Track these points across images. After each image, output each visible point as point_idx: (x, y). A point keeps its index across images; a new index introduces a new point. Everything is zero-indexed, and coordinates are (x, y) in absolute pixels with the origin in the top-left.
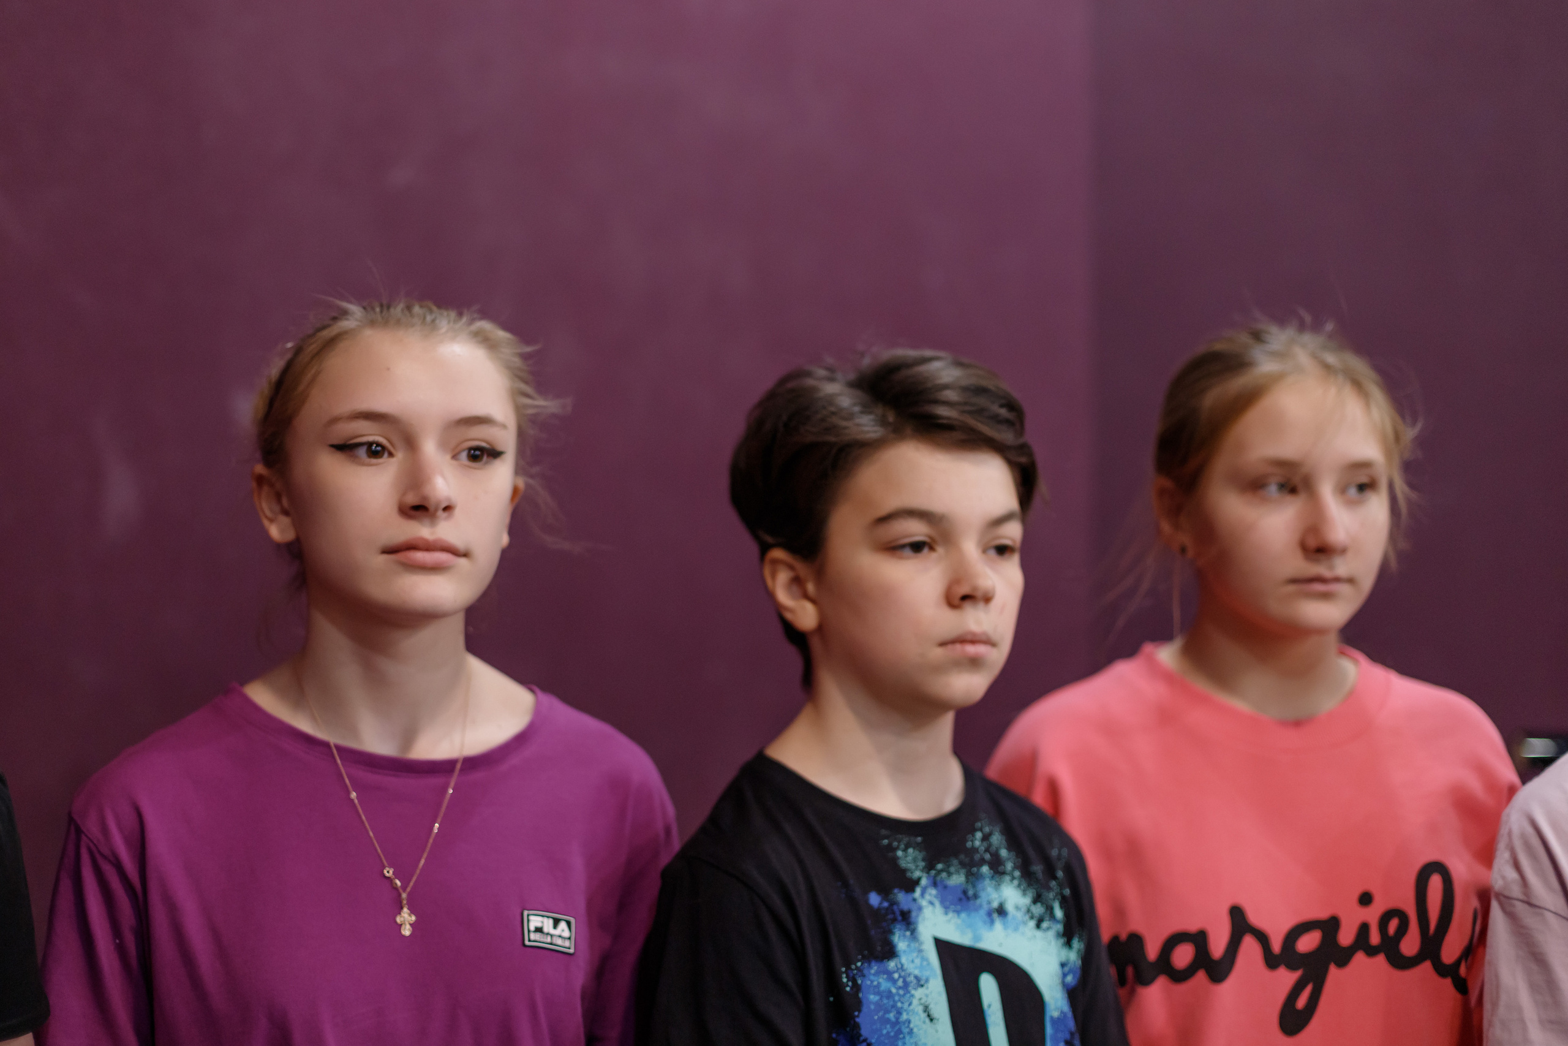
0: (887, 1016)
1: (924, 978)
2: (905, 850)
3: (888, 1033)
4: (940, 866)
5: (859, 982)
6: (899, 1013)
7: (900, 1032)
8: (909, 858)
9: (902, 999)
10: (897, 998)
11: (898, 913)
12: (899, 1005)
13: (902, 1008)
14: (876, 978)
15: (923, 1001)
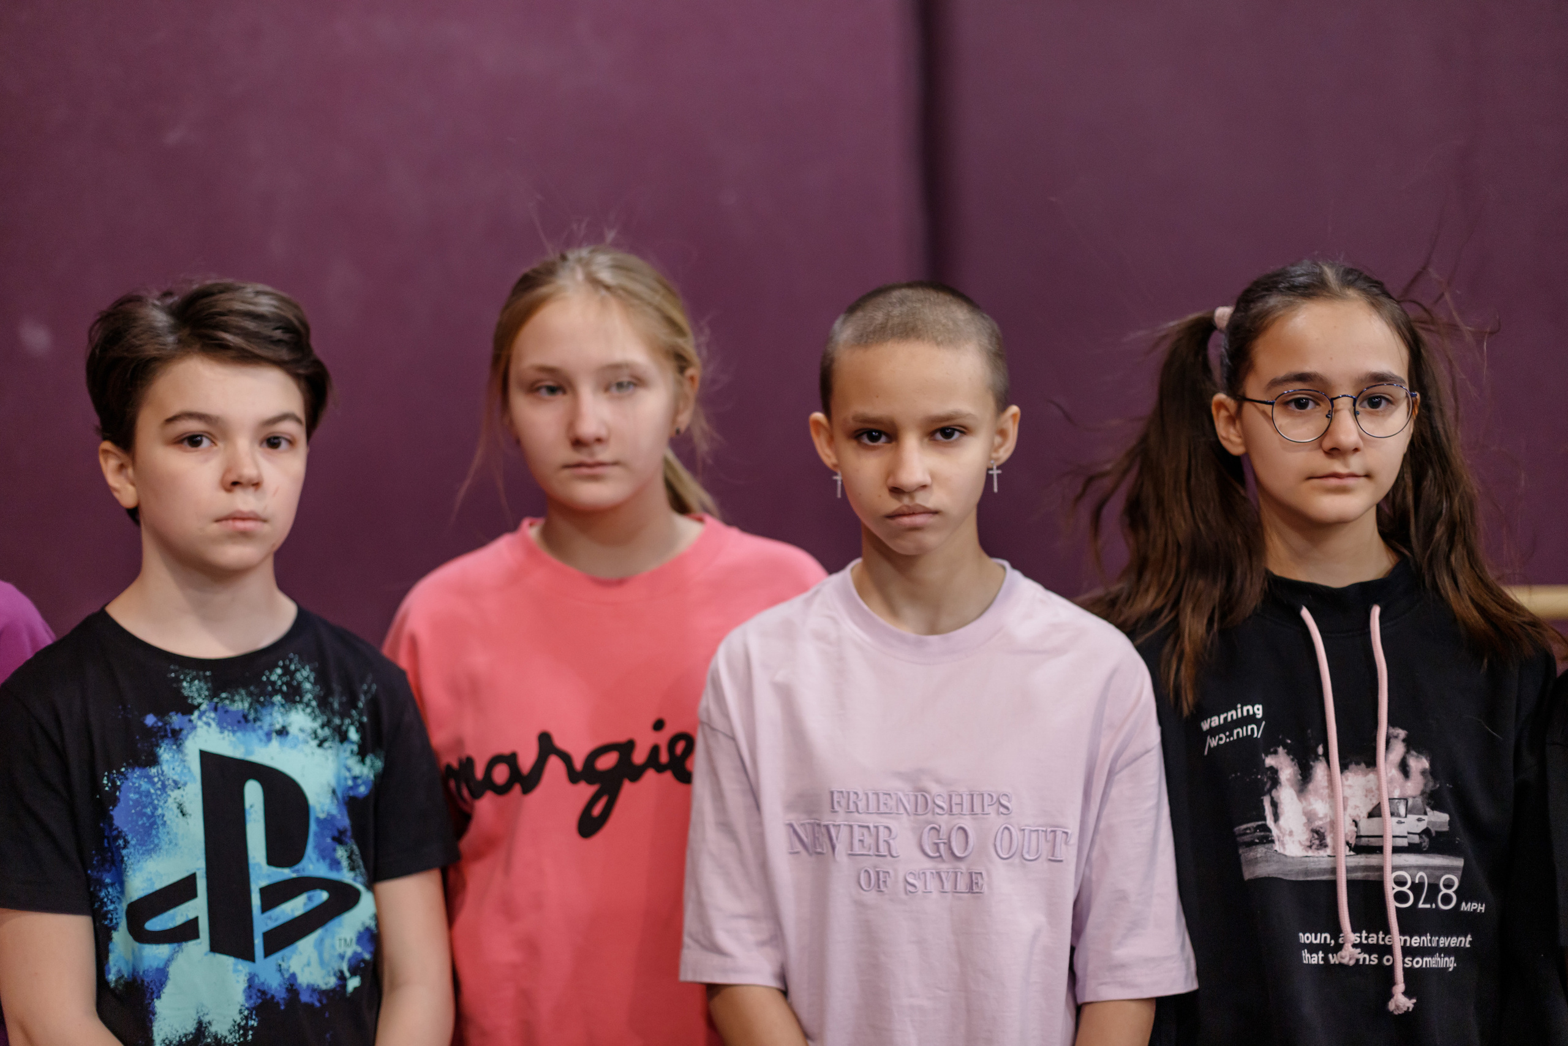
0: (144, 810)
1: (182, 782)
2: (192, 680)
3: (144, 824)
4: (224, 695)
5: (119, 783)
6: (155, 808)
7: (154, 823)
8: (194, 688)
9: (159, 798)
10: (154, 797)
11: (169, 731)
12: (156, 802)
13: (158, 805)
14: (137, 781)
15: (178, 800)
